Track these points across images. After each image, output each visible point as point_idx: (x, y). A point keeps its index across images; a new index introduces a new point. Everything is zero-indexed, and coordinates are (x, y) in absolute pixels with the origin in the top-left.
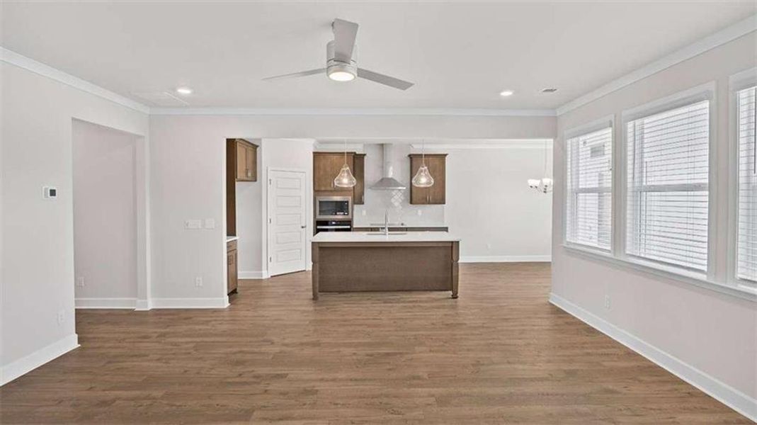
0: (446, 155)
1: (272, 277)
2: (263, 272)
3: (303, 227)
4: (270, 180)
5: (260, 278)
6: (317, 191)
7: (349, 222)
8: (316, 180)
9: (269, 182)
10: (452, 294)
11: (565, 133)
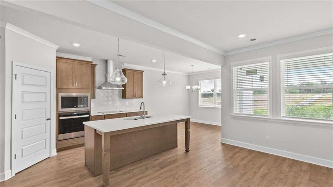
0: (143, 71)
1: (15, 174)
2: (6, 172)
3: (47, 120)
4: (16, 75)
5: (4, 180)
6: (59, 89)
7: (88, 113)
8: (59, 79)
9: (14, 77)
10: (185, 149)
11: (232, 64)
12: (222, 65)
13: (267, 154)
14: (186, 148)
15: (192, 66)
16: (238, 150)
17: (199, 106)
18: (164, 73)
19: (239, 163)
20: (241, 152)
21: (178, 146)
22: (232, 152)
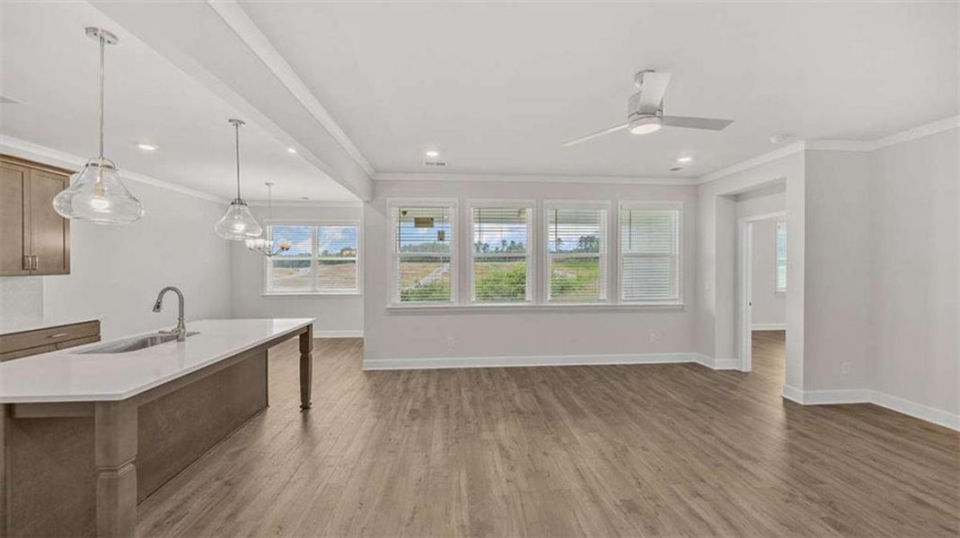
0: (72, 173)
10: (301, 404)
11: (388, 200)
12: (367, 199)
13: (450, 369)
14: (302, 401)
15: (267, 184)
16: (406, 376)
17: (268, 294)
18: (239, 199)
19: (425, 394)
20: (414, 377)
21: (269, 404)
22: (400, 382)
